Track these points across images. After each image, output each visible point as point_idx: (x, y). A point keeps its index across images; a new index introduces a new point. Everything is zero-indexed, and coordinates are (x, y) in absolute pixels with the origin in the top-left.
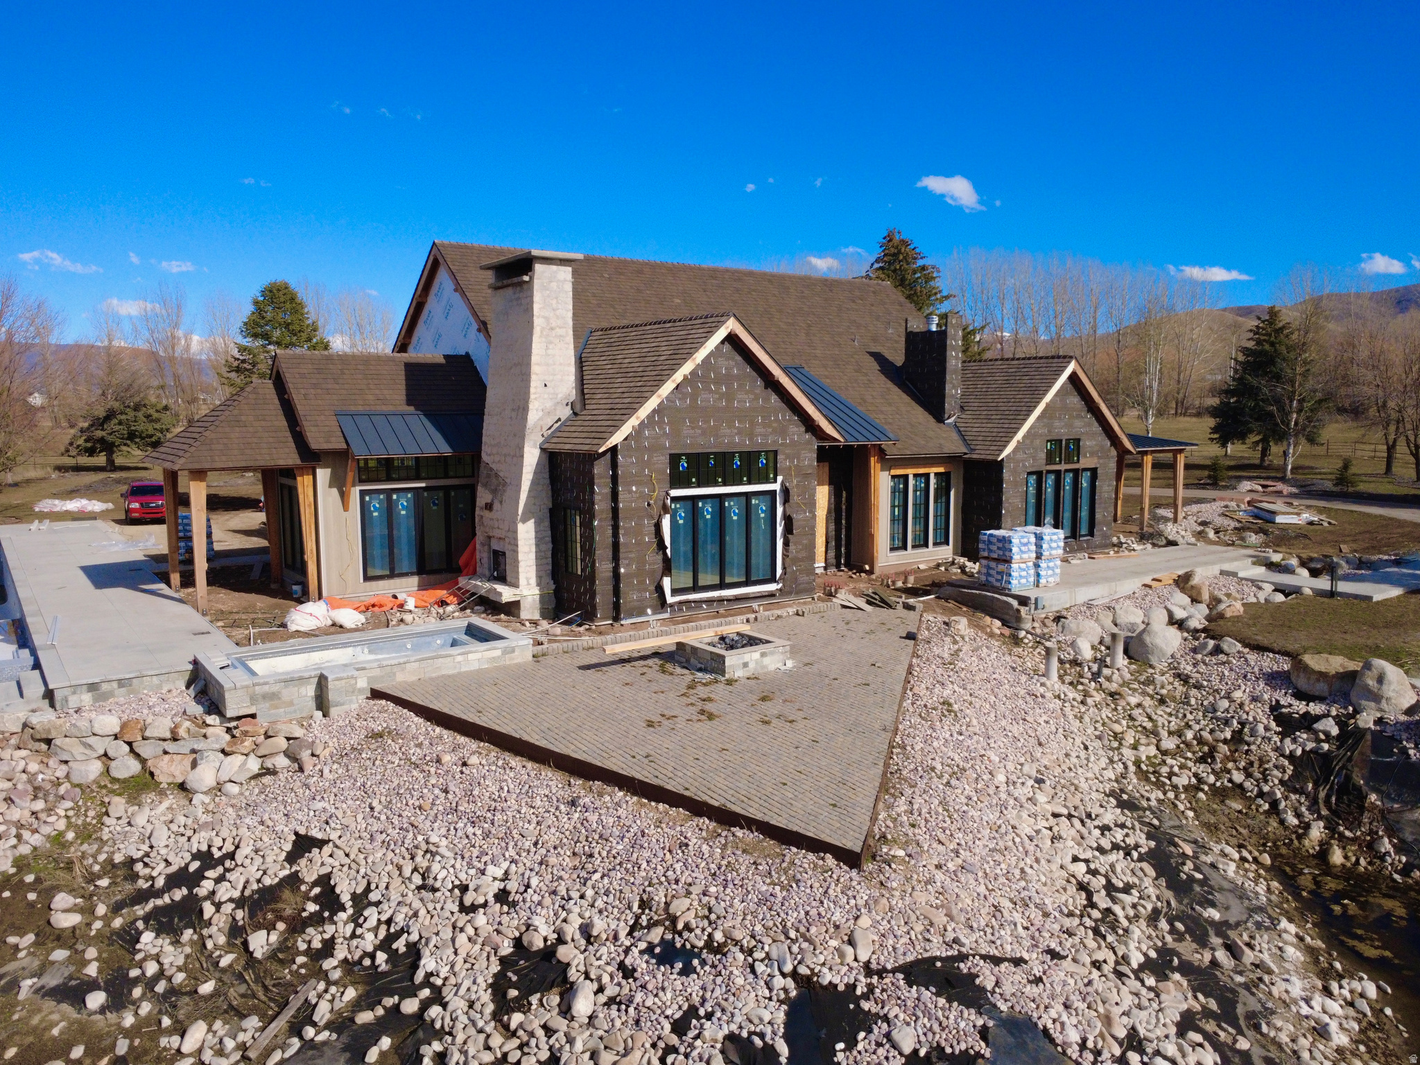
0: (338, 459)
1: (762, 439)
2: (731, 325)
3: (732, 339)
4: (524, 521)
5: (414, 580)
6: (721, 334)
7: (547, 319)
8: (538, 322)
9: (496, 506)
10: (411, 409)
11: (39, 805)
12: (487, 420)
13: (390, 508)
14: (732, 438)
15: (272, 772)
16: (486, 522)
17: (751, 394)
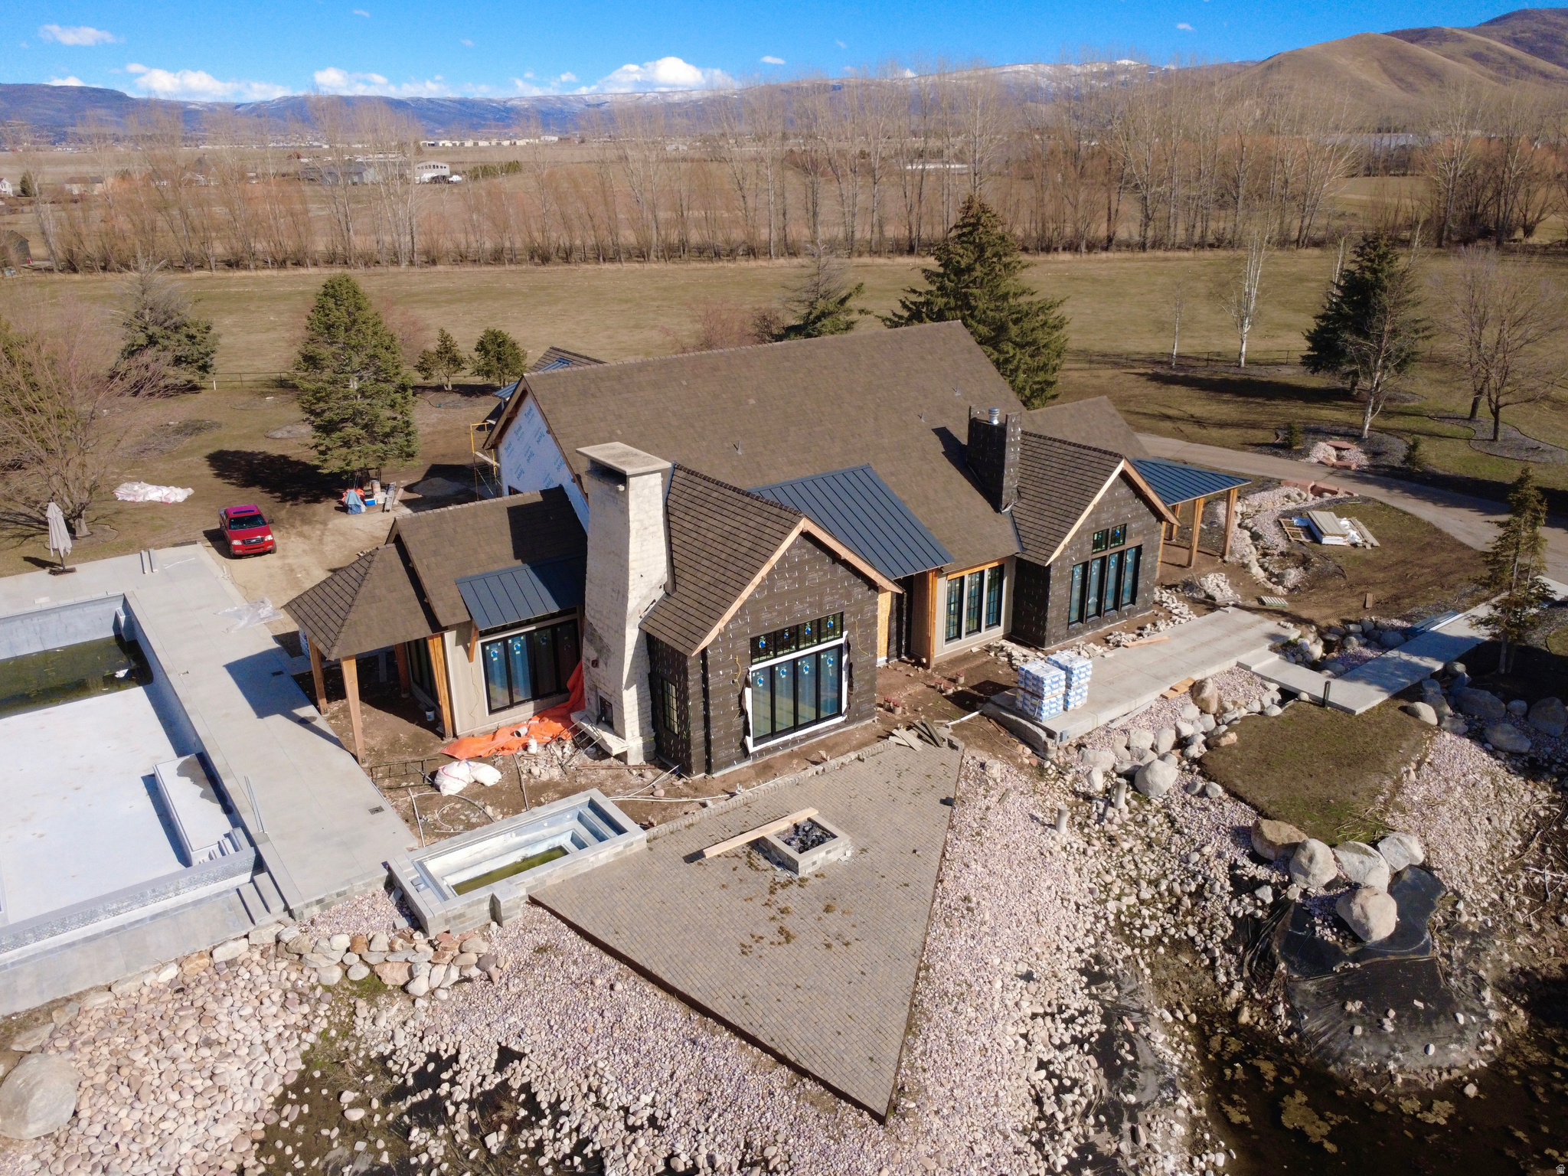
0: (466, 633)
1: (831, 605)
2: (804, 524)
3: (806, 535)
4: (628, 687)
5: (530, 707)
6: (795, 534)
7: (641, 521)
8: (634, 525)
9: (601, 664)
10: (519, 562)
11: (306, 1009)
12: (588, 586)
13: (507, 649)
14: (804, 612)
15: (469, 980)
17: (819, 573)
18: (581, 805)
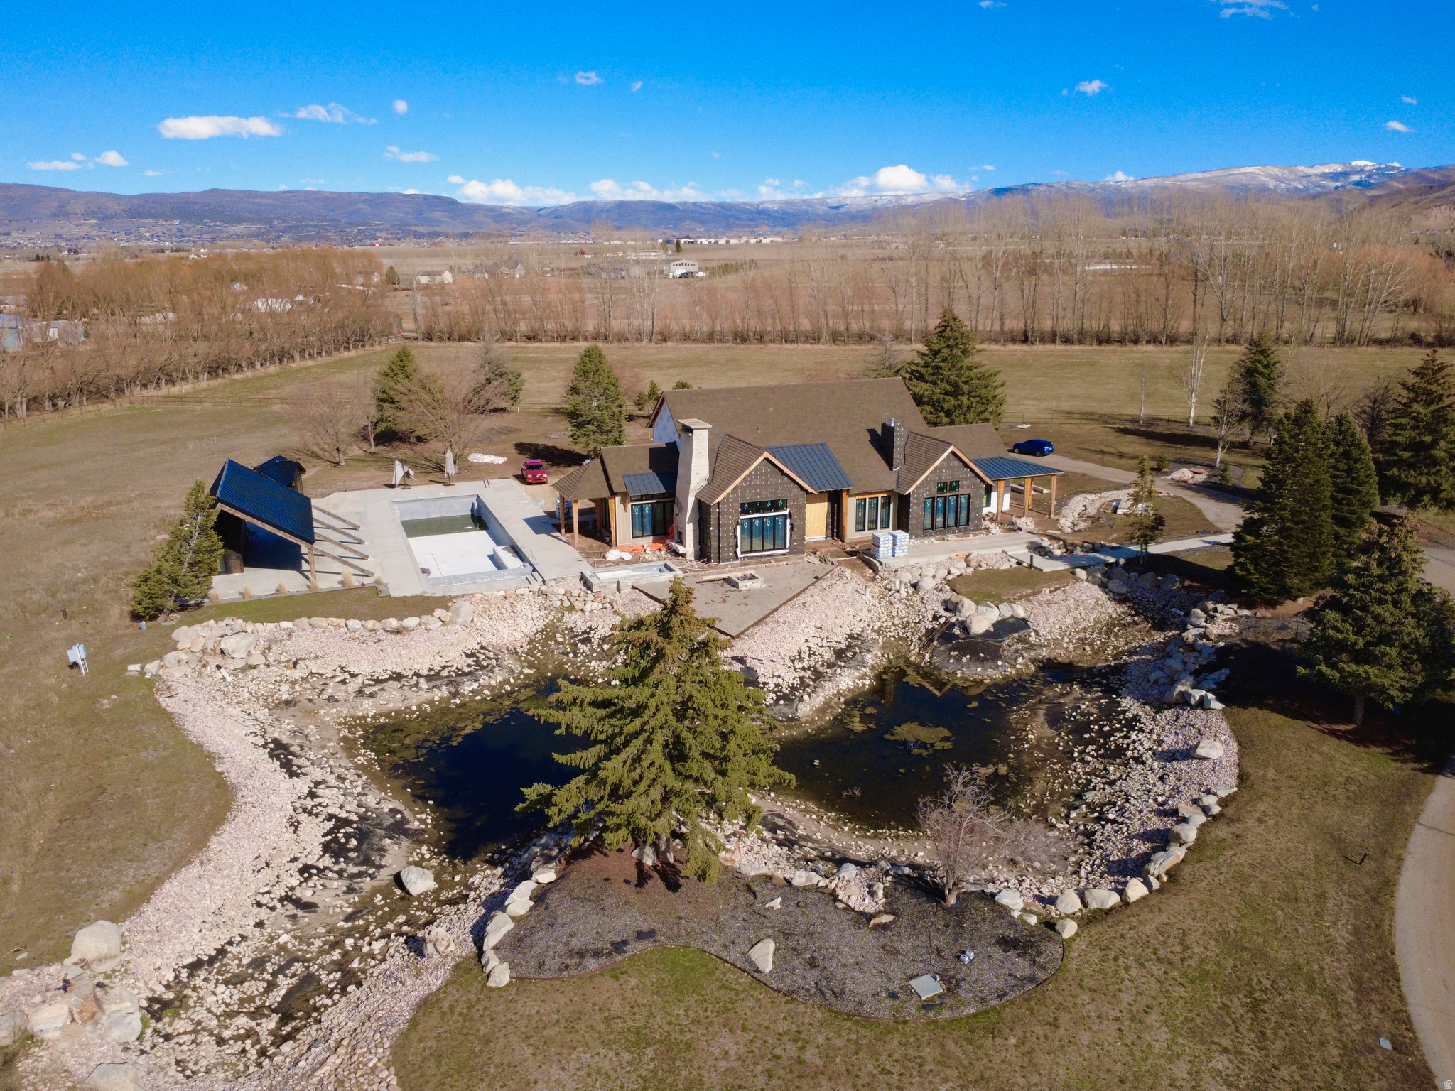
0: (624, 495)
1: (780, 496)
2: (766, 455)
3: (767, 459)
4: (689, 523)
5: (651, 538)
6: (761, 458)
7: (699, 450)
8: (694, 451)
9: (680, 514)
10: (651, 471)
12: (678, 480)
13: (642, 510)
14: (767, 496)
16: (677, 520)
17: (775, 479)
18: (661, 565)
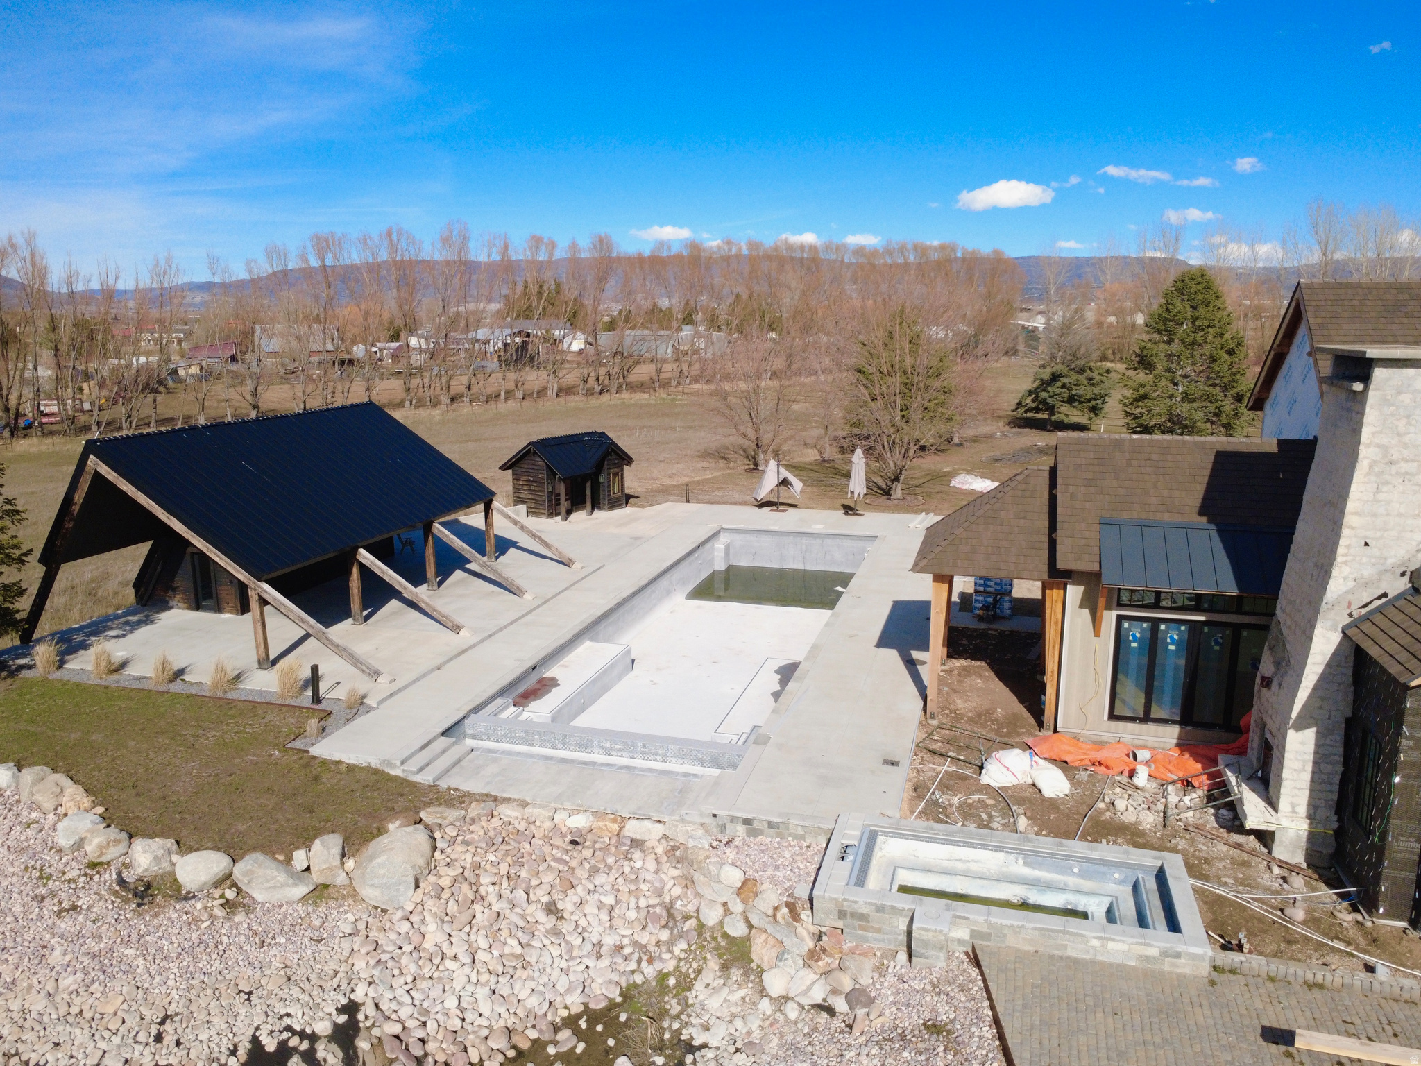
4: (1299, 727)
5: (1172, 732)
9: (1275, 685)
10: (1204, 519)
11: (665, 935)
15: (831, 1011)
18: (1143, 868)
